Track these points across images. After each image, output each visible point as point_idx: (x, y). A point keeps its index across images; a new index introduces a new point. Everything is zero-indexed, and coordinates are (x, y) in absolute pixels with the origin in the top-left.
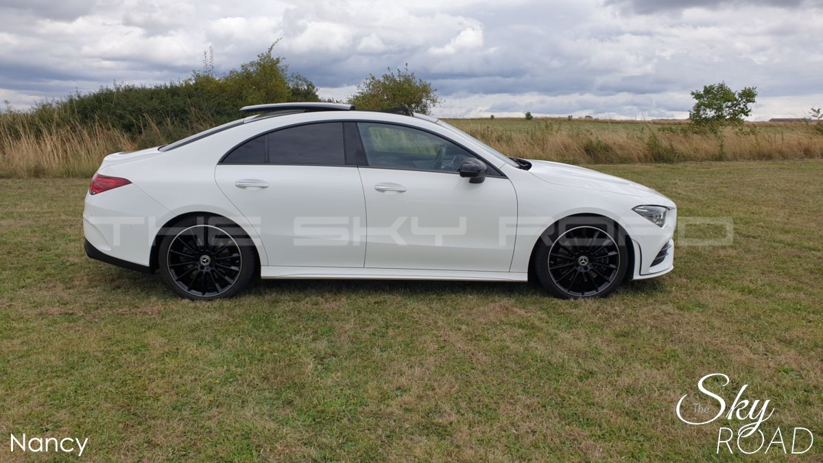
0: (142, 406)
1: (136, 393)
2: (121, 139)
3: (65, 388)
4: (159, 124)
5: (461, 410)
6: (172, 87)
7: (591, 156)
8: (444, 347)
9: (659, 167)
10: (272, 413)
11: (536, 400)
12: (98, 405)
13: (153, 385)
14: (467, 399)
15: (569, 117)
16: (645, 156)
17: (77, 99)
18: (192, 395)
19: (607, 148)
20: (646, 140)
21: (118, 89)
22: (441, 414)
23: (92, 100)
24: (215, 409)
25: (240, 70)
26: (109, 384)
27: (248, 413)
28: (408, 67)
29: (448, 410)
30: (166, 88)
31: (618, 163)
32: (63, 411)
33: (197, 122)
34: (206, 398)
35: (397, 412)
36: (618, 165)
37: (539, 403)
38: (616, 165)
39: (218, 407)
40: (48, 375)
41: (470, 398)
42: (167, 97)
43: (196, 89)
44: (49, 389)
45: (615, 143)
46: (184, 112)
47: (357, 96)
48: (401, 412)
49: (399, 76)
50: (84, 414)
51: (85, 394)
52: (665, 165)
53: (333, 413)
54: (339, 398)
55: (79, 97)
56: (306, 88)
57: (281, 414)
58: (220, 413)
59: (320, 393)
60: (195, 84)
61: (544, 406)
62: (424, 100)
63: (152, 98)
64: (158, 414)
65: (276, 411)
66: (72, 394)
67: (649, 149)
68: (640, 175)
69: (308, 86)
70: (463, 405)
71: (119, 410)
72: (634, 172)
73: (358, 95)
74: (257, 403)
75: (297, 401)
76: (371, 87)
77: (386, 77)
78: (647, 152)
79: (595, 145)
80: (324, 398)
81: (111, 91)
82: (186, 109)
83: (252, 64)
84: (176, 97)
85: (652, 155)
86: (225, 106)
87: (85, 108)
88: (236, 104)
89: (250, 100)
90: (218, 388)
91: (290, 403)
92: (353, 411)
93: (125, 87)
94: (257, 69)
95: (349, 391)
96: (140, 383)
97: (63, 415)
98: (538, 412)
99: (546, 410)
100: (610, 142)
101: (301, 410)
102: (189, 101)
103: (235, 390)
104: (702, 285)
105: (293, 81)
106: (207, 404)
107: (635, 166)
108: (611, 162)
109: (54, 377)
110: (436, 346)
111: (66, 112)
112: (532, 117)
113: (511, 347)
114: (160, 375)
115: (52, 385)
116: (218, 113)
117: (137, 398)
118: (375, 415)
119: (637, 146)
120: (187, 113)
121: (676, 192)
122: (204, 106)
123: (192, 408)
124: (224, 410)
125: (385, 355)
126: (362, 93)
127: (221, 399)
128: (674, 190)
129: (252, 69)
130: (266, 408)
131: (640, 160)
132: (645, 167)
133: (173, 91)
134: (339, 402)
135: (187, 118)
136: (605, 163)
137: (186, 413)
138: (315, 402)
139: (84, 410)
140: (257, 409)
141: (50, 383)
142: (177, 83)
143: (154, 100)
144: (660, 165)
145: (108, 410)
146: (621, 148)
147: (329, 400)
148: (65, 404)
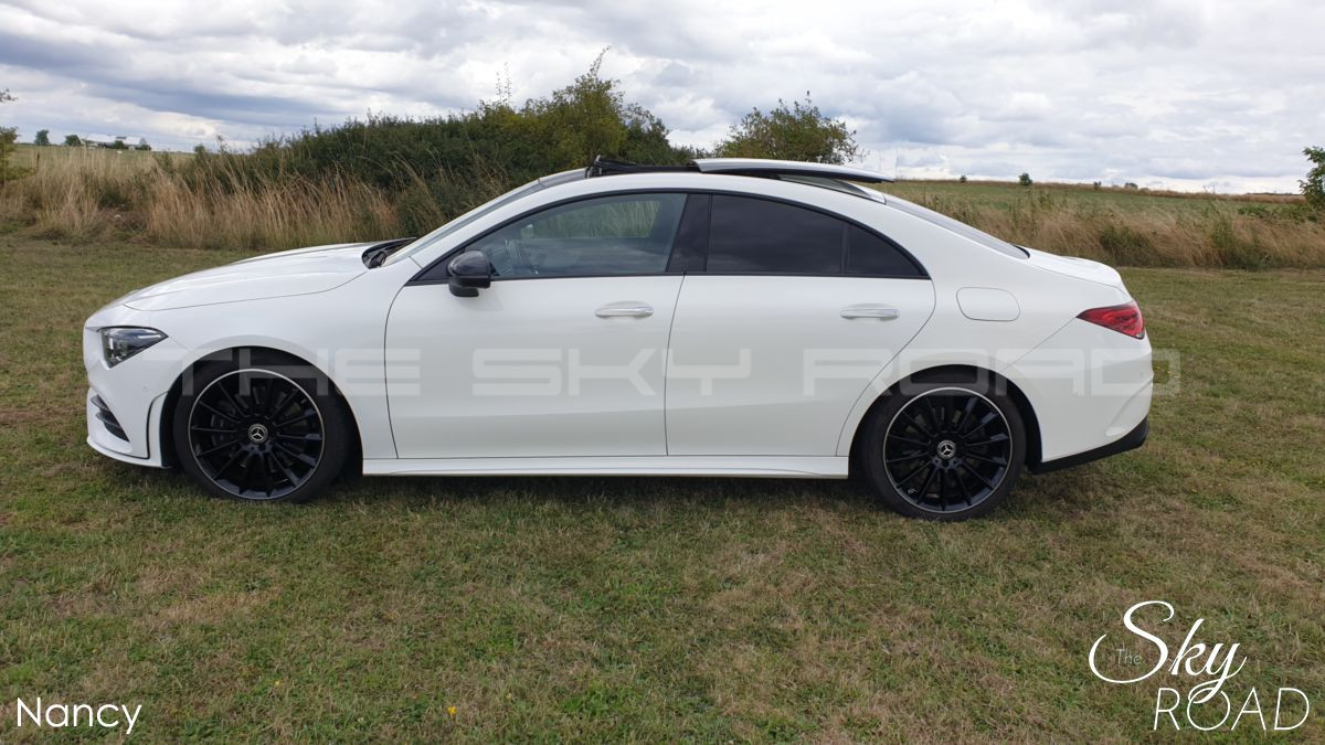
0: (374, 570)
1: (368, 553)
2: (374, 199)
3: (277, 539)
4: (429, 177)
5: (813, 616)
6: (451, 121)
7: (1111, 252)
8: (805, 529)
9: (1230, 275)
10: (545, 594)
11: (928, 612)
12: (318, 564)
13: (392, 544)
14: (825, 602)
15: (1096, 184)
16: (1207, 256)
17: (316, 135)
18: (442, 562)
19: (1139, 241)
20: (1210, 229)
21: (373, 123)
22: (784, 616)
23: (335, 139)
24: (470, 583)
25: (551, 99)
26: (333, 538)
27: (514, 592)
28: (812, 97)
29: (794, 614)
30: (442, 122)
31: (1156, 266)
32: (274, 567)
33: (483, 176)
34: (459, 568)
35: (721, 609)
36: (1157, 270)
37: (932, 617)
38: (1152, 270)
39: (474, 581)
40: (257, 519)
41: (830, 602)
42: (443, 137)
43: (485, 127)
44: (257, 537)
45: (1155, 233)
46: (464, 161)
47: (728, 143)
48: (726, 610)
49: (797, 111)
50: (299, 573)
51: (302, 549)
52: (1241, 272)
53: (630, 602)
54: (641, 583)
55: (318, 132)
56: (650, 128)
57: (558, 597)
58: (476, 588)
59: (615, 575)
60: (485, 119)
61: (939, 622)
62: (835, 150)
63: (421, 138)
64: (394, 582)
65: (552, 593)
66: (286, 547)
67: (1214, 244)
68: (1192, 287)
69: (654, 125)
70: (818, 609)
71: (344, 573)
72: (1181, 283)
73: (732, 140)
74: (528, 580)
75: (583, 581)
76: (753, 128)
77: (777, 114)
78: (1210, 249)
79: (1119, 232)
80: (620, 582)
81: (362, 126)
82: (467, 157)
83: (569, 90)
84: (455, 139)
85: (1220, 255)
86: (527, 153)
87: (325, 151)
88: (542, 151)
89: (563, 147)
90: (478, 556)
91: (573, 584)
92: (658, 603)
93: (384, 119)
94: (577, 98)
95: (657, 576)
96: (374, 541)
97: (273, 571)
98: (928, 629)
99: (940, 628)
100: (1145, 230)
101: (587, 595)
102: (471, 144)
103: (500, 559)
104: (1246, 468)
105: (630, 117)
106: (460, 575)
107: (1186, 272)
108: (1146, 264)
109: (264, 524)
110: (794, 527)
111: (296, 155)
112: (1030, 182)
113: (909, 538)
114: (401, 532)
115: (260, 534)
116: (516, 164)
117: (368, 560)
118: (687, 609)
119: (1194, 238)
120: (470, 164)
121: (1247, 319)
122: (496, 152)
123: (440, 579)
124: (481, 584)
125: (716, 532)
126: (738, 138)
127: (480, 570)
128: (1244, 314)
129: (569, 98)
130: (539, 586)
131: (1197, 263)
132: (1204, 273)
133: (451, 129)
134: (641, 589)
135: (468, 171)
136: (1135, 265)
137: (430, 585)
138: (608, 584)
139: (300, 568)
140: (527, 588)
141: (259, 530)
142: (459, 117)
143: (424, 141)
144: (1233, 272)
145: (330, 571)
146: (1166, 240)
147: (627, 585)
148: (277, 559)
